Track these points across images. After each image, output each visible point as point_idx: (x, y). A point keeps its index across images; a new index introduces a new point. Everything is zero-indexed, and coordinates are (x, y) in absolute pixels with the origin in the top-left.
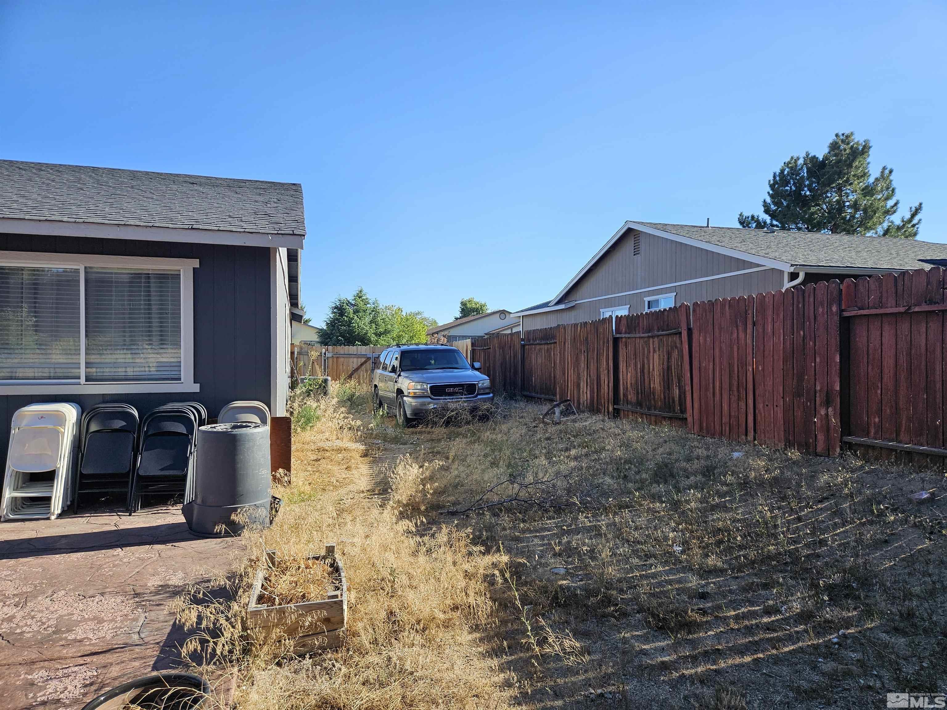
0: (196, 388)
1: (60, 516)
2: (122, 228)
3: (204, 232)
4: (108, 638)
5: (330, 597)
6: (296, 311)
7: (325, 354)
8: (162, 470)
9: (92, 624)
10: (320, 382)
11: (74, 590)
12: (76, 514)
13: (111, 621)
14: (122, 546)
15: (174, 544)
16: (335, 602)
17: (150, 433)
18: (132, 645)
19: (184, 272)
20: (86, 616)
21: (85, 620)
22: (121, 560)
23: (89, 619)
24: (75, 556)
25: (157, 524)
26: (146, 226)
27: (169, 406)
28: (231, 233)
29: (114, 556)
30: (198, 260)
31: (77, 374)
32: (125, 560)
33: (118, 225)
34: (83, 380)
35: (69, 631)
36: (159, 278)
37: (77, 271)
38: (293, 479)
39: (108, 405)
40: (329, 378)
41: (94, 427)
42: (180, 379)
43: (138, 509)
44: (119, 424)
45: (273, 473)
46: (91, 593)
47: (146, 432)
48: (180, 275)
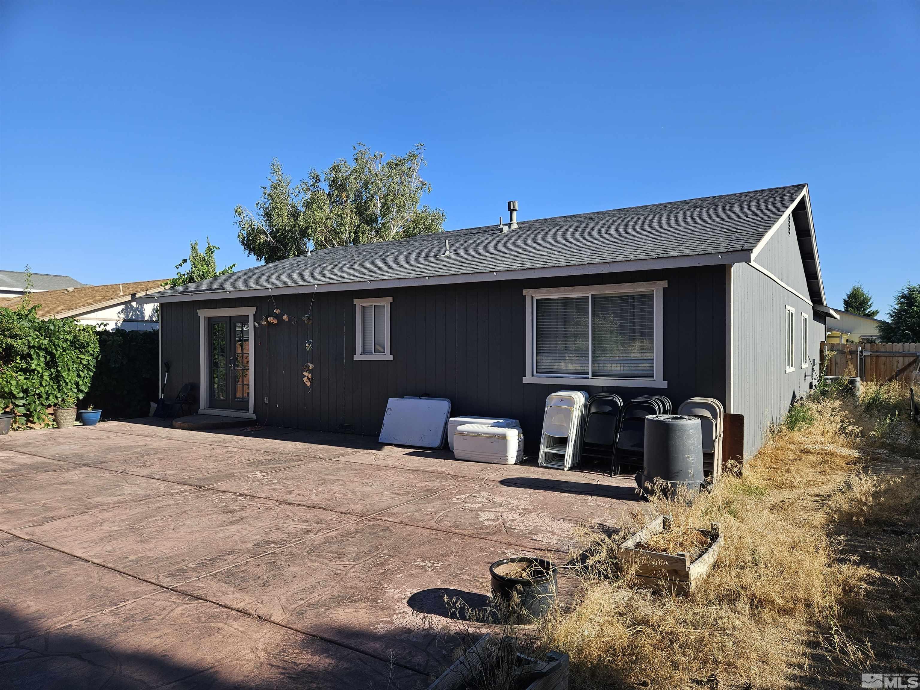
0: (664, 385)
1: (571, 469)
2: (611, 265)
3: (668, 259)
4: (552, 544)
5: (679, 555)
6: (820, 309)
7: (861, 352)
8: (632, 446)
9: (548, 534)
10: (846, 382)
11: (551, 514)
12: (580, 469)
13: (559, 535)
14: (592, 495)
15: (624, 501)
16: (680, 559)
17: (627, 417)
18: (561, 551)
19: (656, 292)
20: (548, 530)
21: (546, 531)
22: (586, 504)
23: (549, 532)
24: (566, 495)
25: (623, 486)
26: (626, 261)
27: (643, 398)
28: (688, 257)
29: (585, 500)
30: (667, 281)
31: (586, 371)
32: (589, 504)
33: (608, 263)
34: (590, 376)
35: (536, 534)
36: (641, 298)
37: (587, 298)
38: (743, 471)
39: (603, 394)
40: (858, 379)
41: (593, 410)
42: (653, 377)
43: (618, 474)
44: (608, 409)
45: (724, 463)
46: (558, 517)
47: (624, 417)
48: (653, 294)
